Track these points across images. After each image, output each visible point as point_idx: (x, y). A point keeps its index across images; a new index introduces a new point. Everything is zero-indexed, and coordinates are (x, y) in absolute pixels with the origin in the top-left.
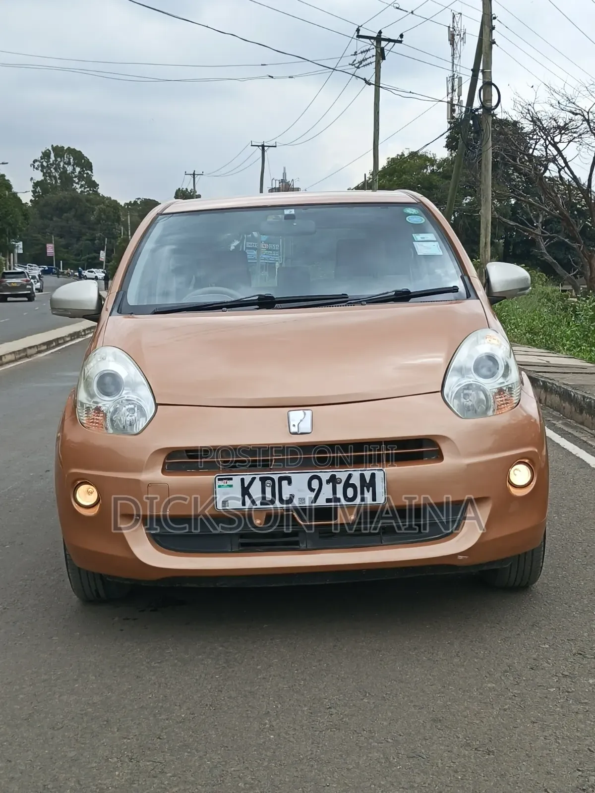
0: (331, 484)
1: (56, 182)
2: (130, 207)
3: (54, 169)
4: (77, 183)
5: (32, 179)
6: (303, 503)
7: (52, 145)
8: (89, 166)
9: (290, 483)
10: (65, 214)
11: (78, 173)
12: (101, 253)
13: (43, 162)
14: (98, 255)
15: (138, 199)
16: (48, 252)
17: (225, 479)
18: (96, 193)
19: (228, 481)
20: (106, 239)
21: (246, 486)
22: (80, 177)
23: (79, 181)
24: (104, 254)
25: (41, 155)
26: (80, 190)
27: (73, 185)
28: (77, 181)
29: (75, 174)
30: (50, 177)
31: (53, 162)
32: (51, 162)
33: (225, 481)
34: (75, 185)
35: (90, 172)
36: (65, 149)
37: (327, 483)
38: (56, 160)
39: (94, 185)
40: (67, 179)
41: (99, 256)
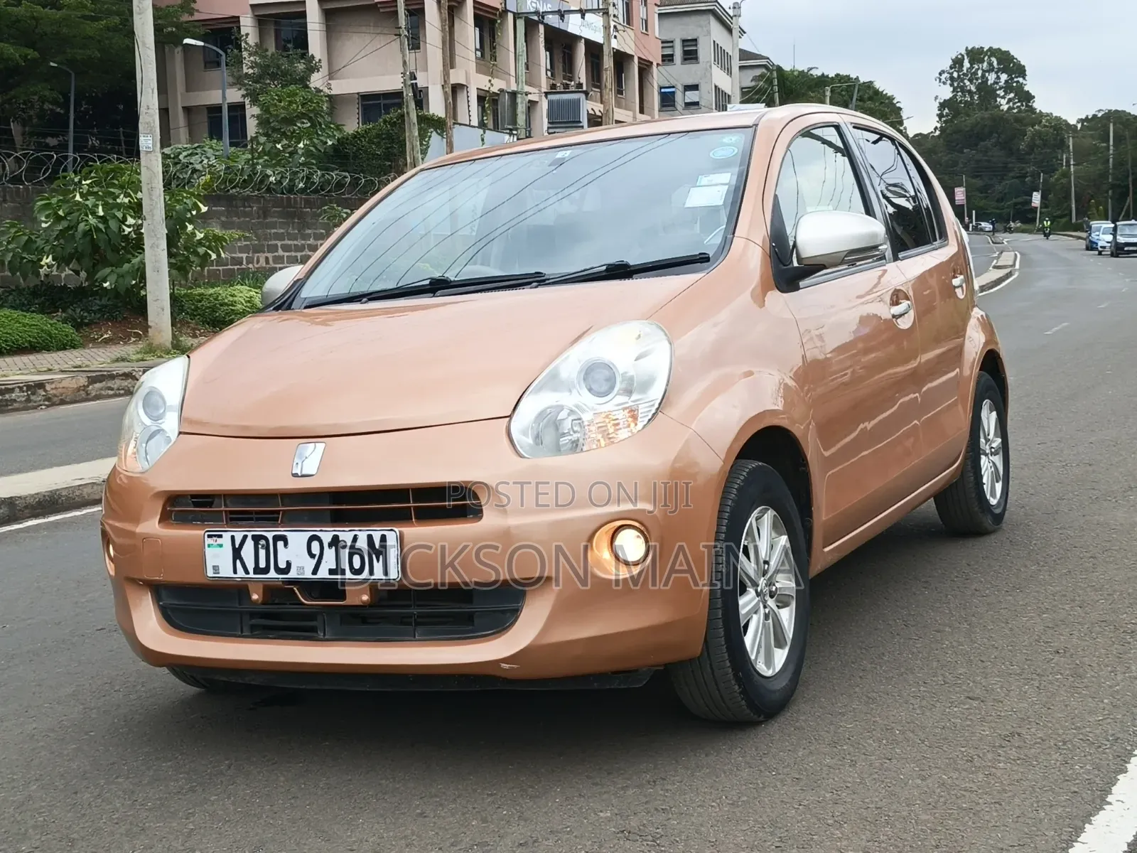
0: (334, 548)
1: (972, 97)
2: (1085, 124)
3: (969, 80)
4: (1003, 97)
5: (936, 98)
6: (302, 574)
7: (967, 48)
8: (1021, 71)
9: (286, 545)
10: (982, 143)
11: (1003, 82)
12: (1034, 196)
13: (953, 73)
14: (1030, 198)
15: (1099, 111)
16: (956, 198)
17: (215, 536)
18: (1032, 110)
19: (218, 539)
20: (1042, 174)
21: (237, 547)
22: (1008, 88)
23: (1006, 93)
24: (1039, 196)
25: (950, 62)
26: (1007, 106)
27: (996, 101)
28: (1002, 94)
29: (1000, 84)
30: (963, 91)
31: (967, 71)
32: (965, 71)
33: (215, 538)
34: (998, 100)
35: (1021, 80)
36: (985, 50)
37: (329, 547)
38: (972, 67)
39: (1028, 97)
40: (987, 93)
41: (1031, 201)
